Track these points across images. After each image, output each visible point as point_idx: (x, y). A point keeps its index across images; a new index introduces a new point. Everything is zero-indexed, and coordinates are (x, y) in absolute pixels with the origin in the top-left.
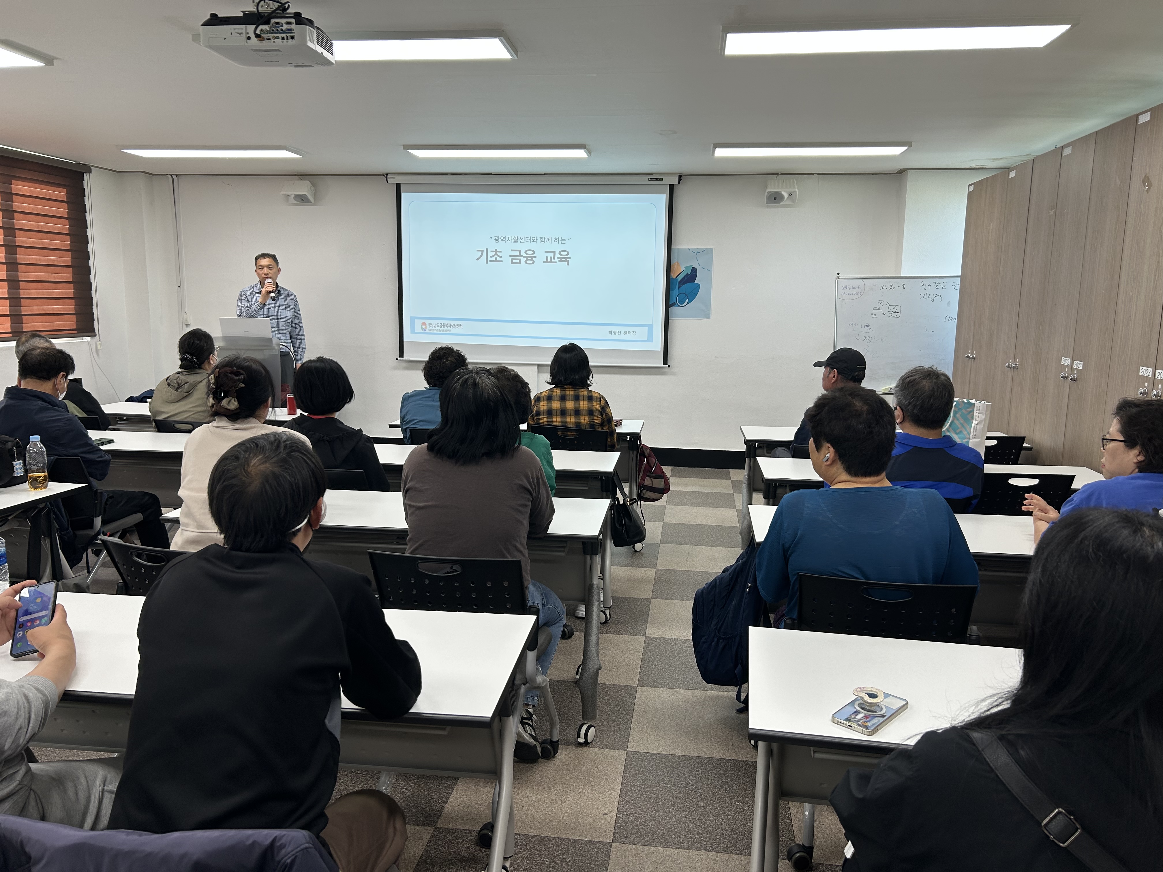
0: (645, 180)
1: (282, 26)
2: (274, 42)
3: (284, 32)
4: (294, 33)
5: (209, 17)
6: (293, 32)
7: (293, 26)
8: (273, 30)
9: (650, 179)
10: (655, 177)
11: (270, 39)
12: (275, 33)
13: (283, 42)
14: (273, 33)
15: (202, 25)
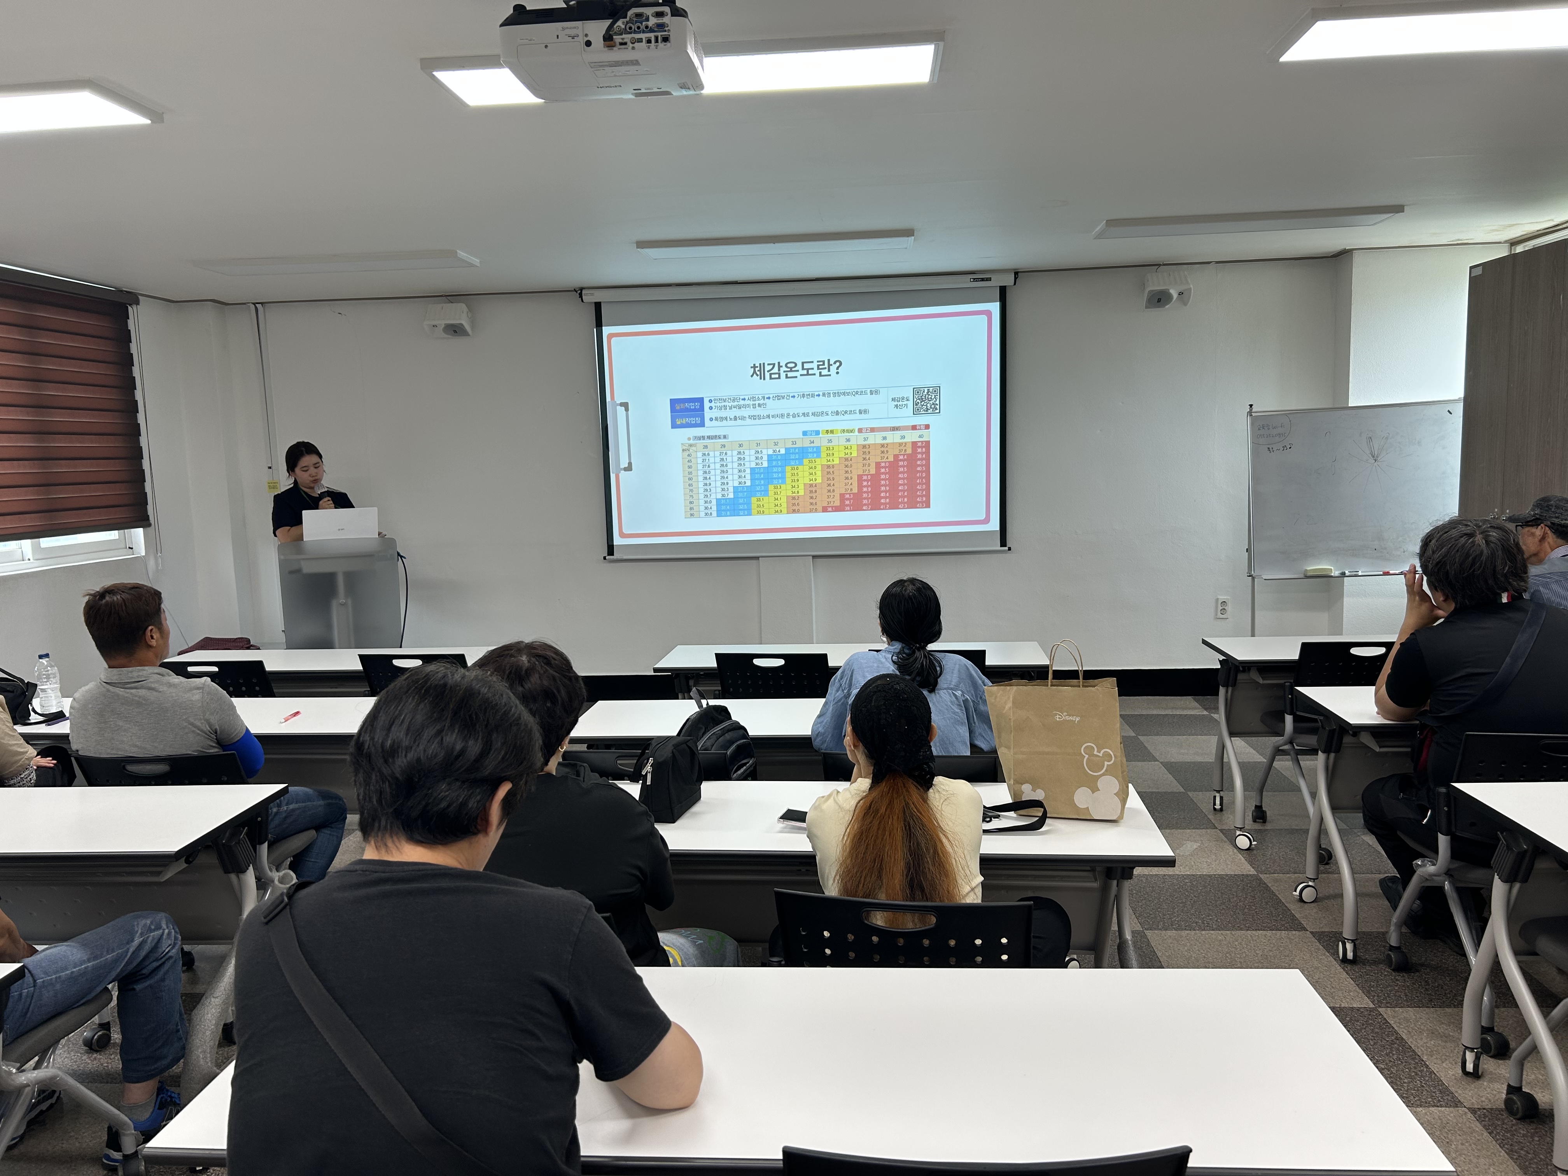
0: (965, 282)
1: (647, 19)
2: (633, 48)
3: (652, 31)
4: (669, 31)
5: (512, 11)
6: (666, 29)
7: (667, 20)
8: (630, 28)
9: (972, 280)
10: (980, 276)
11: (625, 44)
12: (635, 32)
13: (649, 48)
14: (630, 33)
15: (501, 25)
